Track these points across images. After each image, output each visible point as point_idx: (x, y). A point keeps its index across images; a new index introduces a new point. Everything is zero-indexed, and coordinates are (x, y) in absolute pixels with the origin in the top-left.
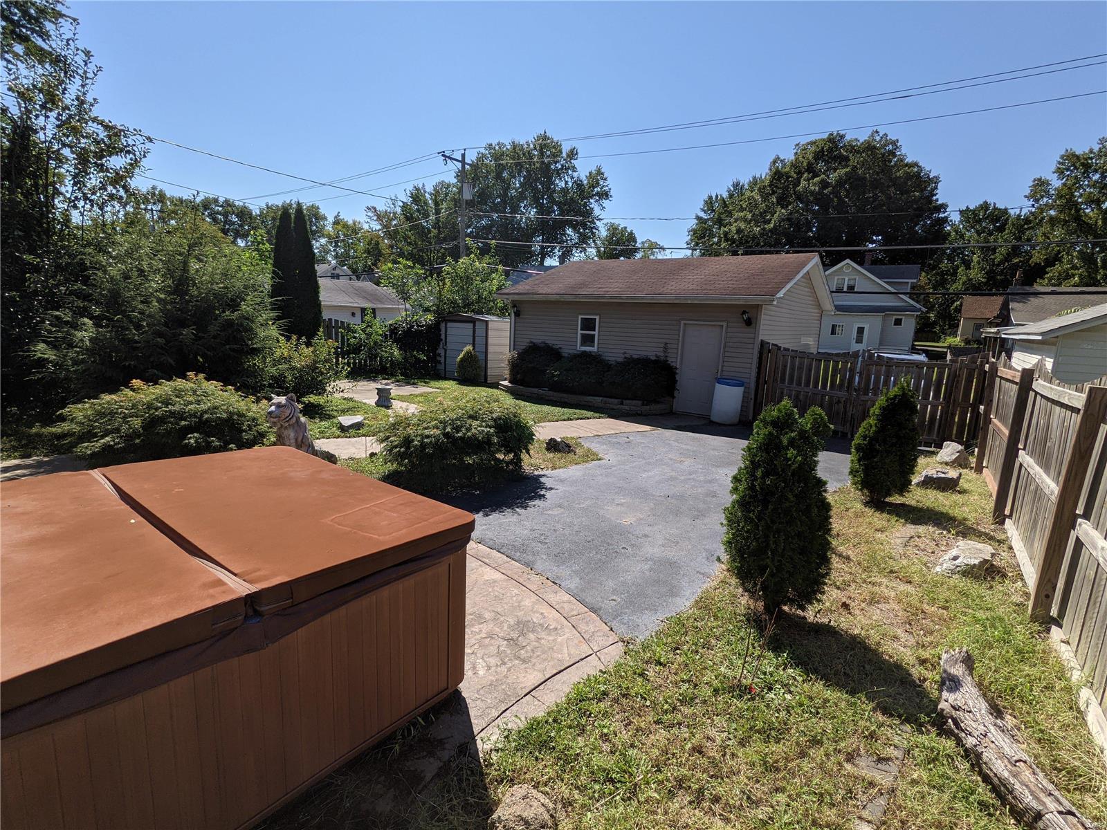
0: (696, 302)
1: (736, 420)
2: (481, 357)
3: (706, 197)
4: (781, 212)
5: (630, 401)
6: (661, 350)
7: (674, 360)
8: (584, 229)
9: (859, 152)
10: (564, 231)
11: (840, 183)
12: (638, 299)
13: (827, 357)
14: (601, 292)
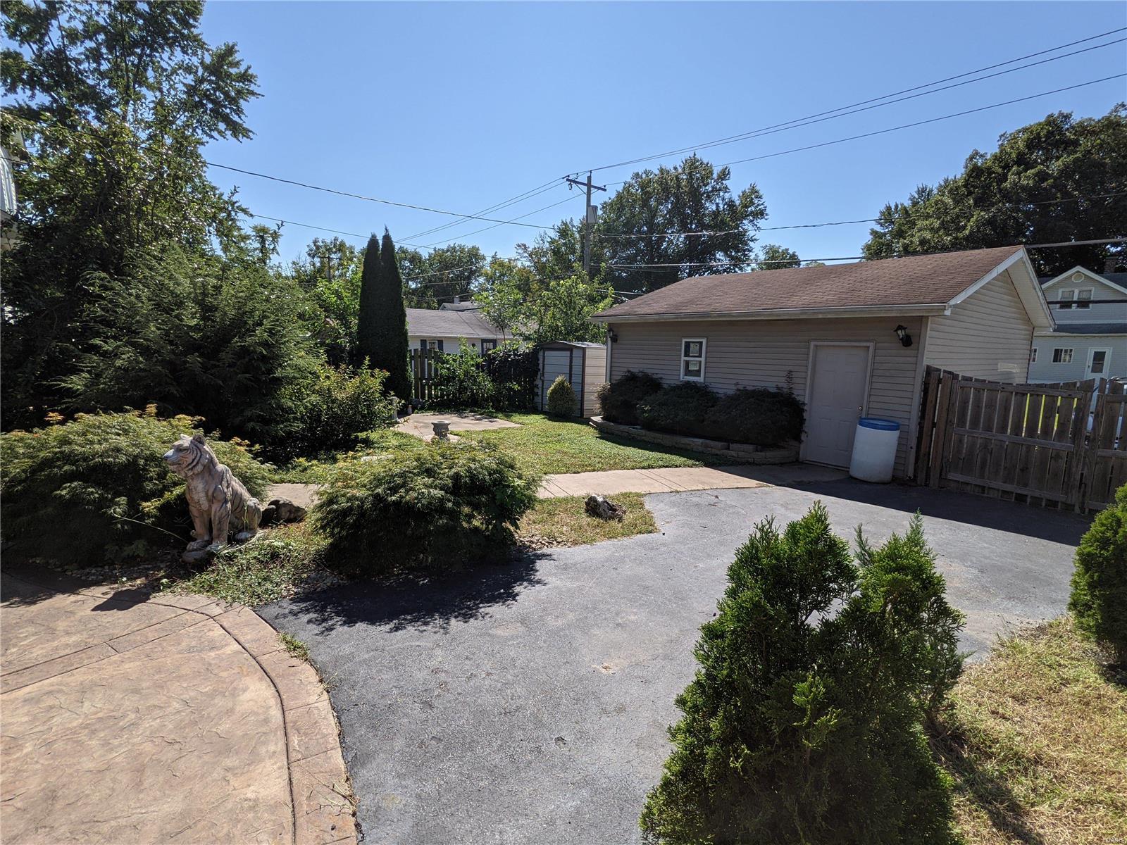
0: (829, 316)
1: (888, 477)
2: (576, 388)
3: (883, 208)
4: (979, 215)
5: (739, 446)
6: (783, 380)
7: (800, 392)
8: (736, 252)
9: (1094, 133)
10: (715, 255)
11: (1066, 172)
12: (752, 316)
13: (1036, 391)
14: (708, 309)
